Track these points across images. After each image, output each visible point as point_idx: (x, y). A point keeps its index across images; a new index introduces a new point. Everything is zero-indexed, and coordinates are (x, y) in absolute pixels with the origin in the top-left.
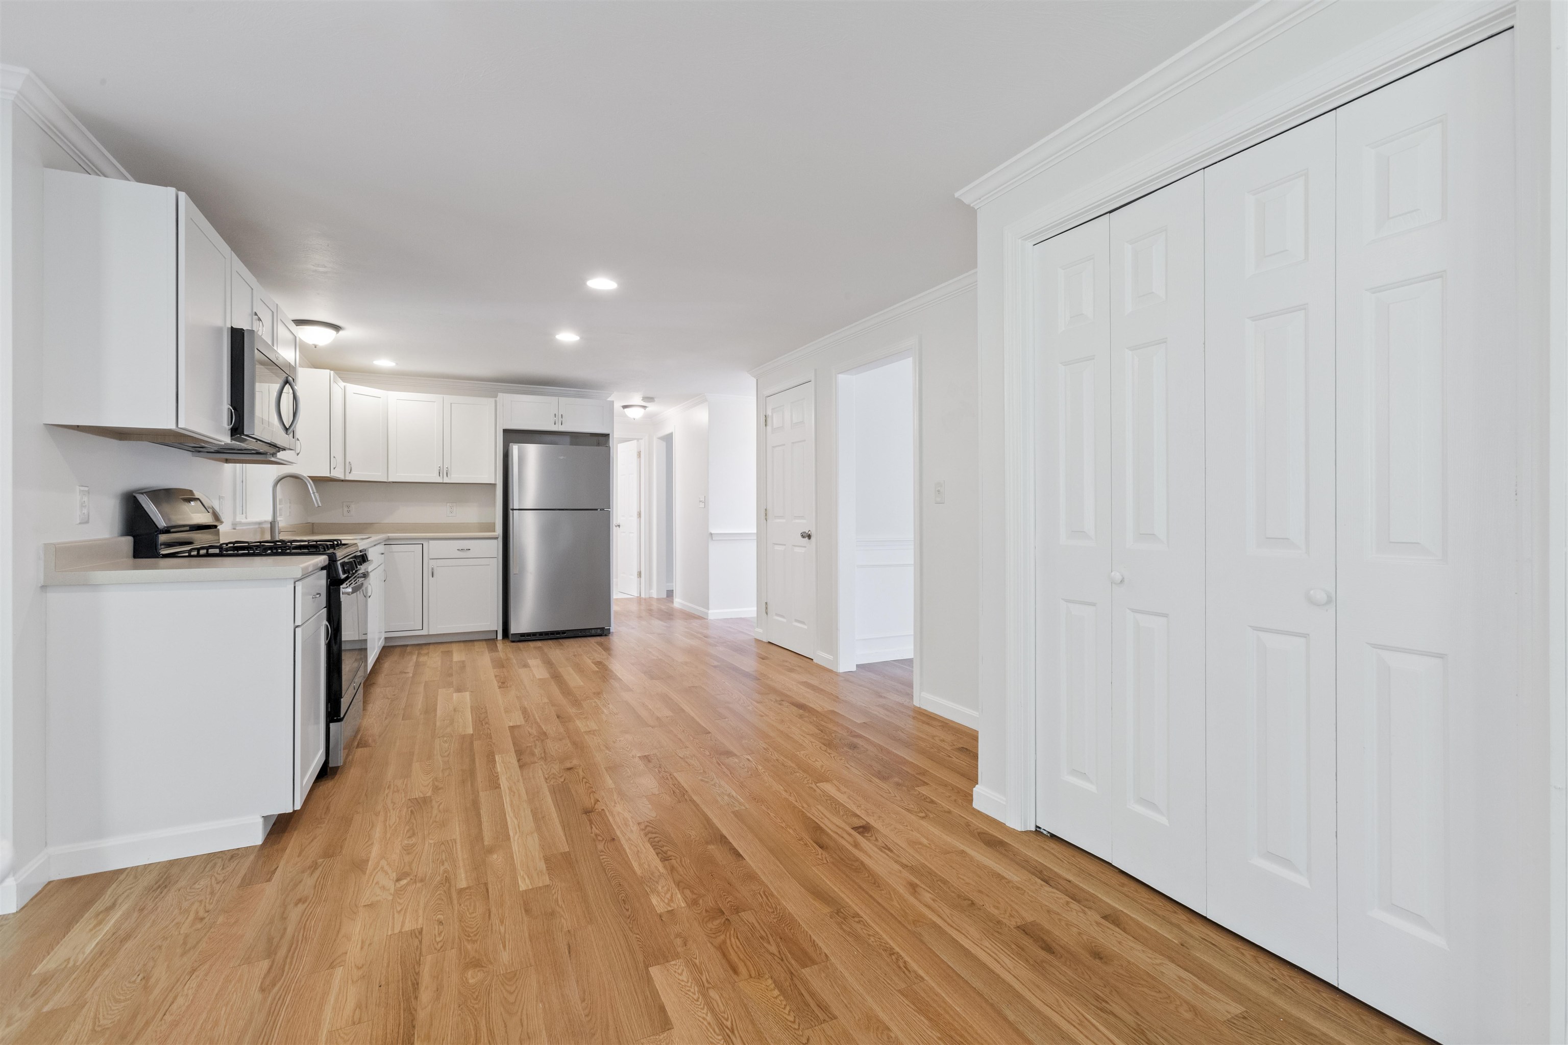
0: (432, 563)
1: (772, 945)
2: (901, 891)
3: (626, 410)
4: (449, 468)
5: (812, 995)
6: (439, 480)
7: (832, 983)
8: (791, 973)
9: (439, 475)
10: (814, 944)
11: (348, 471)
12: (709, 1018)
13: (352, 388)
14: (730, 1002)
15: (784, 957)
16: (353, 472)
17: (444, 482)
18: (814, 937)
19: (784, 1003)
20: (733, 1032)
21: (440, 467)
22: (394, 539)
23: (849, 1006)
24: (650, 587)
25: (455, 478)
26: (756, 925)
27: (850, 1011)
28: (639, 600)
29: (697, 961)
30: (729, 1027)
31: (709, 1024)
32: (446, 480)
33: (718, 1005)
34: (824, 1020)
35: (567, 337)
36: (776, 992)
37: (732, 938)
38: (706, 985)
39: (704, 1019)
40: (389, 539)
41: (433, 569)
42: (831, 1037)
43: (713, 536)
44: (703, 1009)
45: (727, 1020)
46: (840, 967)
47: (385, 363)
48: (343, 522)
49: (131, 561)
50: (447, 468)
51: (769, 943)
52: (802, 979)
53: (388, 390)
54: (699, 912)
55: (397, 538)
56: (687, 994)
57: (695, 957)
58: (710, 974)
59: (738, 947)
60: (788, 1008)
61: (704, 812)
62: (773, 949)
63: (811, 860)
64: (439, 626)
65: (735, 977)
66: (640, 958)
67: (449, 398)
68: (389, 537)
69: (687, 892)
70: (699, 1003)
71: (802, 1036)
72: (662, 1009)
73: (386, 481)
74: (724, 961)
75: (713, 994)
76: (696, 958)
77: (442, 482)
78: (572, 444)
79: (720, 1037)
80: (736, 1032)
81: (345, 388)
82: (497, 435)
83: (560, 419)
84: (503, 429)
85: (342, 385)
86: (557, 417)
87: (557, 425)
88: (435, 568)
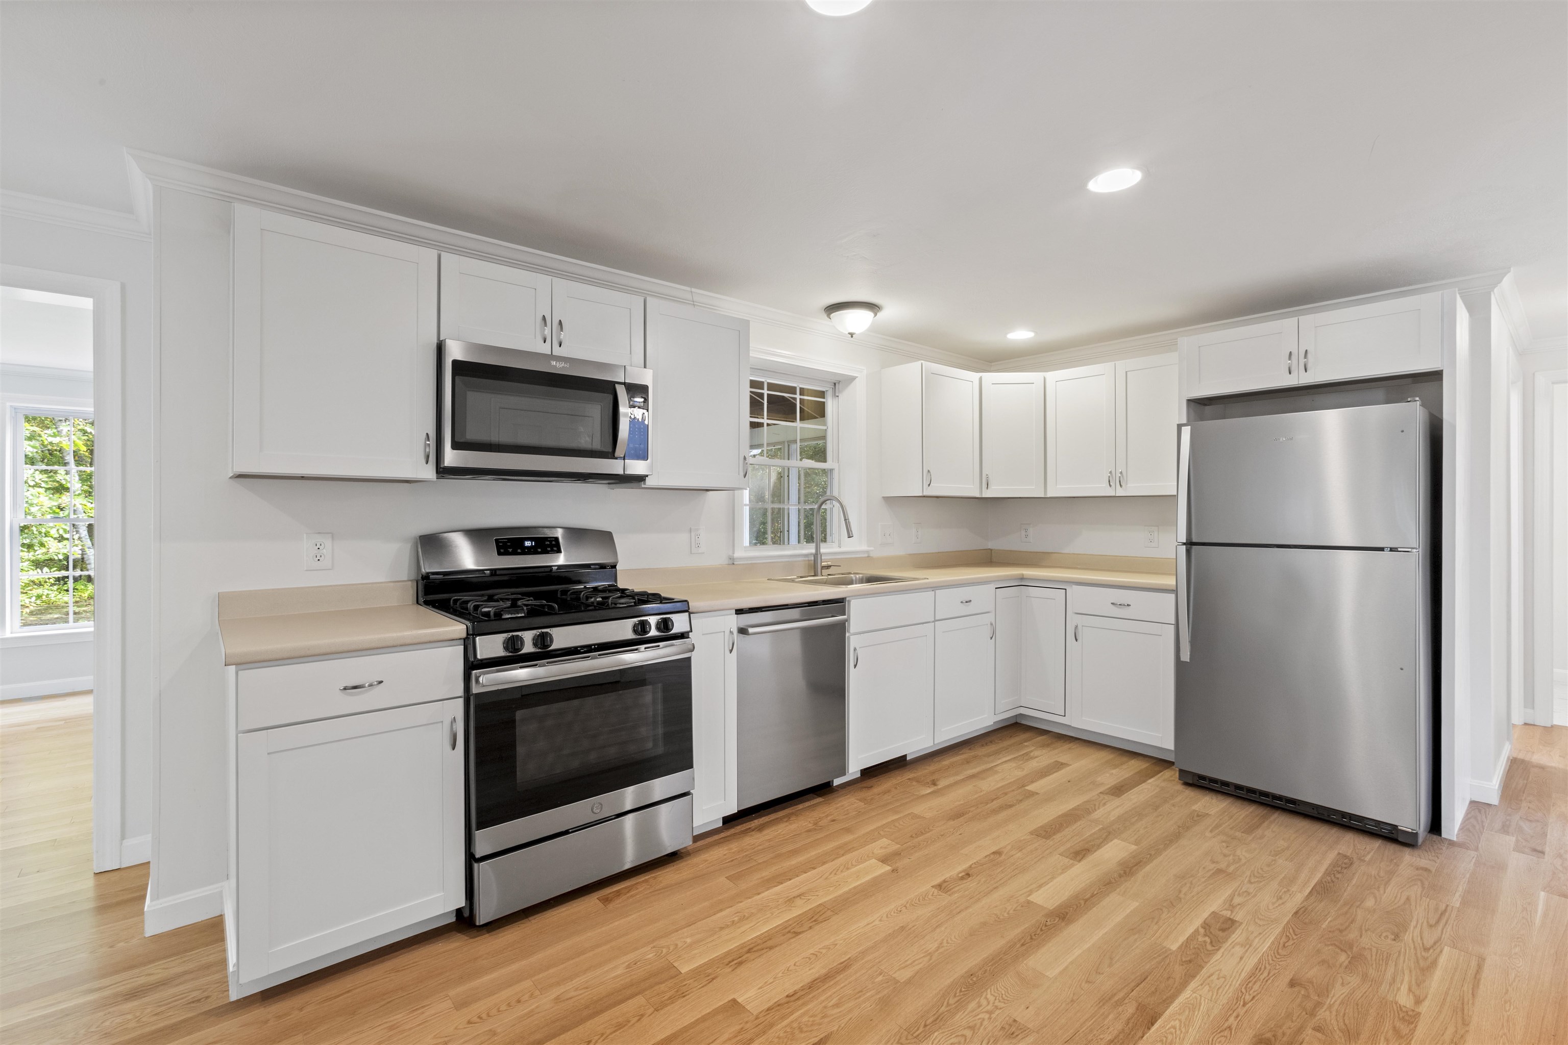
0: (1079, 620)
4: (1124, 473)
6: (1110, 492)
9: (1110, 485)
11: (984, 486)
13: (990, 378)
16: (992, 487)
17: (1117, 495)
21: (1111, 472)
22: (1029, 579)
25: (1133, 488)
32: (1120, 492)
40: (1022, 578)
41: (1076, 627)
47: (1021, 335)
48: (1020, 549)
50: (1121, 473)
53: (1044, 371)
55: (1031, 578)
67: (1122, 365)
68: (1023, 575)
73: (1043, 496)
77: (1113, 494)
81: (981, 379)
82: (1180, 414)
83: (1302, 361)
84: (1189, 401)
85: (974, 376)
86: (1294, 357)
87: (1295, 373)
88: (1080, 627)
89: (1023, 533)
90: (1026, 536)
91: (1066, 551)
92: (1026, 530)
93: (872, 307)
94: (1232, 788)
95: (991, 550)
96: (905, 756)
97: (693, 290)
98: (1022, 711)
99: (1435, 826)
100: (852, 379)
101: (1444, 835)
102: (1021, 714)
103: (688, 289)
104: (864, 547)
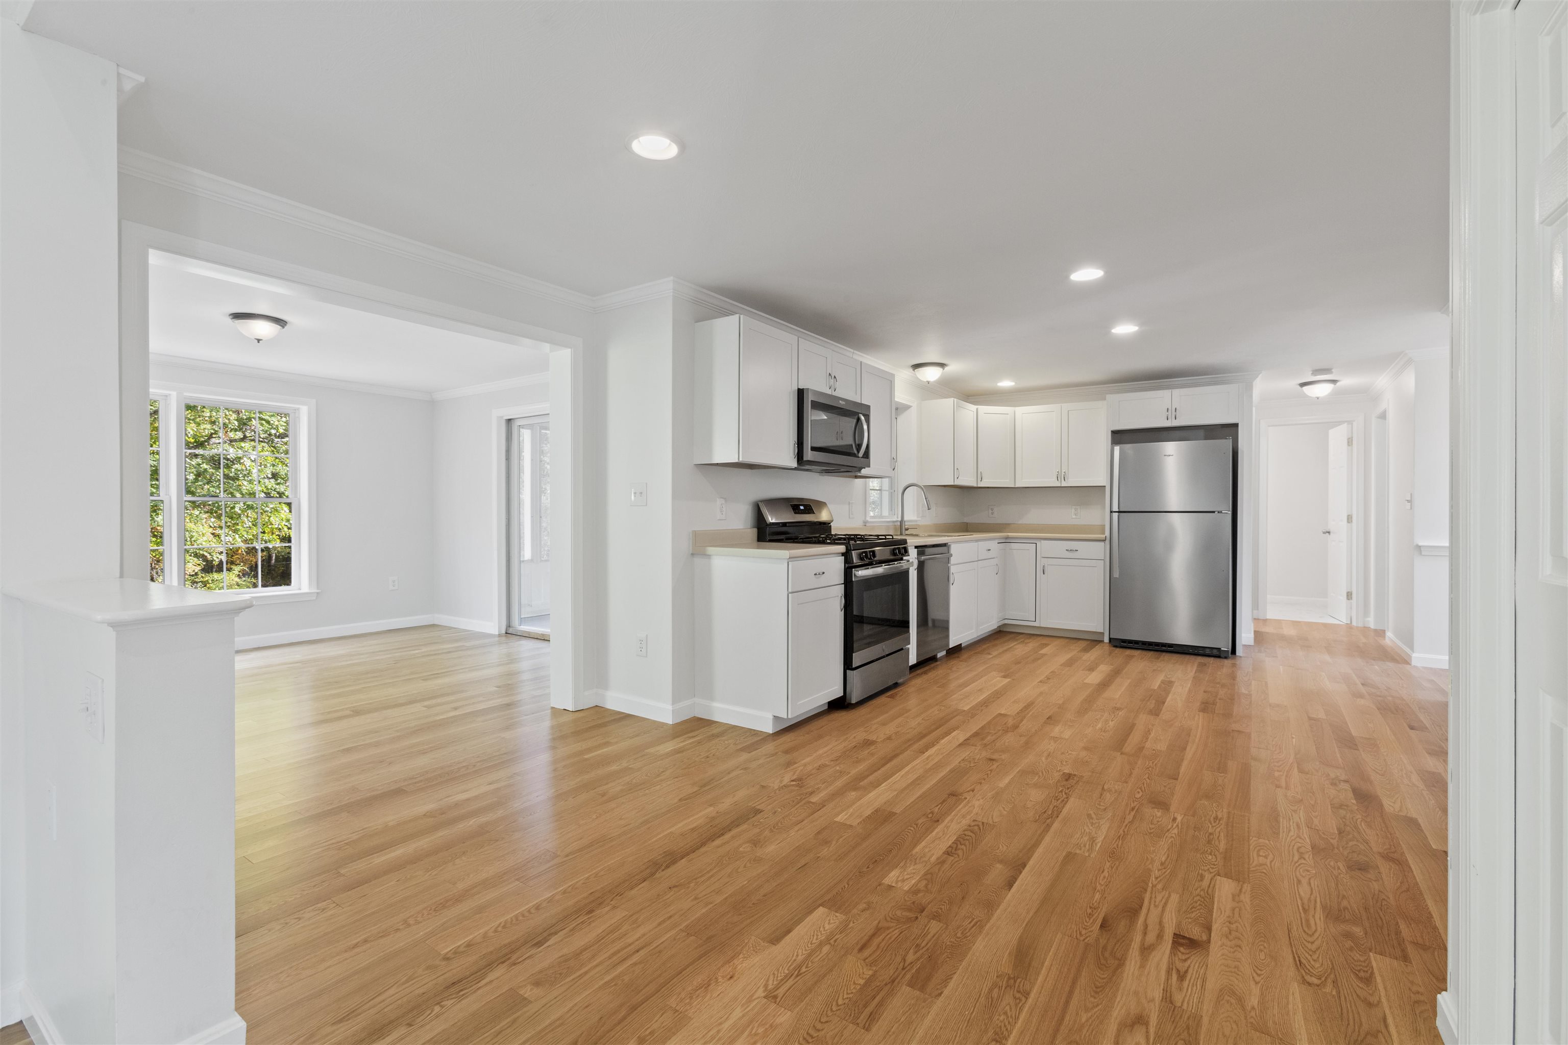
0: (1045, 561)
1: (914, 955)
2: (1115, 1014)
3: (1305, 388)
4: (1067, 473)
5: (881, 1004)
6: (1057, 484)
7: (907, 1012)
8: (893, 981)
9: (1058, 479)
10: (948, 978)
11: (979, 479)
12: (800, 958)
13: (983, 409)
14: (826, 960)
15: (907, 969)
16: (984, 480)
17: (1062, 485)
18: (955, 977)
19: (854, 991)
20: (797, 976)
21: (1058, 473)
23: (890, 1034)
24: (1366, 613)
25: (1072, 482)
26: (929, 937)
27: (885, 1037)
28: (1349, 627)
29: (851, 925)
30: (801, 972)
31: (795, 960)
32: (1064, 484)
33: (817, 956)
34: (858, 1024)
35: (1125, 329)
36: (862, 982)
37: (898, 930)
38: (832, 941)
39: (797, 956)
40: (1007, 538)
41: (1044, 566)
42: (842, 1036)
43: (1422, 549)
44: (806, 950)
45: (806, 968)
46: (935, 1009)
47: (1006, 384)
48: (988, 522)
49: (756, 543)
50: (1065, 473)
51: (916, 952)
52: (893, 990)
53: (1015, 407)
54: (907, 899)
56: (813, 936)
57: (855, 921)
58: (846, 938)
59: (890, 938)
60: (851, 996)
61: (1043, 837)
62: (911, 957)
63: (1071, 928)
64: (1050, 620)
65: (856, 951)
66: (827, 898)
67: (1066, 406)
69: (924, 883)
70: (810, 946)
71: (828, 1016)
72: (789, 931)
73: (1013, 486)
74: (866, 938)
75: (826, 949)
76: (854, 923)
77: (1060, 485)
78: (1206, 438)
79: (787, 972)
80: (799, 978)
81: (977, 409)
82: (1106, 438)
83: (1174, 413)
84: (1112, 431)
85: (973, 407)
86: (1170, 411)
87: (1170, 420)
88: (1046, 566)
89: (990, 511)
90: (992, 513)
91: (1020, 522)
92: (992, 510)
93: (942, 365)
94: (1140, 644)
95: (967, 523)
96: (961, 644)
97: (855, 351)
98: (1006, 622)
99: (1234, 651)
100: (908, 407)
101: (1237, 654)
102: (1006, 624)
103: (852, 351)
104: (915, 518)
